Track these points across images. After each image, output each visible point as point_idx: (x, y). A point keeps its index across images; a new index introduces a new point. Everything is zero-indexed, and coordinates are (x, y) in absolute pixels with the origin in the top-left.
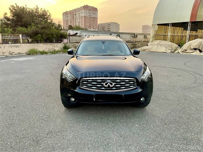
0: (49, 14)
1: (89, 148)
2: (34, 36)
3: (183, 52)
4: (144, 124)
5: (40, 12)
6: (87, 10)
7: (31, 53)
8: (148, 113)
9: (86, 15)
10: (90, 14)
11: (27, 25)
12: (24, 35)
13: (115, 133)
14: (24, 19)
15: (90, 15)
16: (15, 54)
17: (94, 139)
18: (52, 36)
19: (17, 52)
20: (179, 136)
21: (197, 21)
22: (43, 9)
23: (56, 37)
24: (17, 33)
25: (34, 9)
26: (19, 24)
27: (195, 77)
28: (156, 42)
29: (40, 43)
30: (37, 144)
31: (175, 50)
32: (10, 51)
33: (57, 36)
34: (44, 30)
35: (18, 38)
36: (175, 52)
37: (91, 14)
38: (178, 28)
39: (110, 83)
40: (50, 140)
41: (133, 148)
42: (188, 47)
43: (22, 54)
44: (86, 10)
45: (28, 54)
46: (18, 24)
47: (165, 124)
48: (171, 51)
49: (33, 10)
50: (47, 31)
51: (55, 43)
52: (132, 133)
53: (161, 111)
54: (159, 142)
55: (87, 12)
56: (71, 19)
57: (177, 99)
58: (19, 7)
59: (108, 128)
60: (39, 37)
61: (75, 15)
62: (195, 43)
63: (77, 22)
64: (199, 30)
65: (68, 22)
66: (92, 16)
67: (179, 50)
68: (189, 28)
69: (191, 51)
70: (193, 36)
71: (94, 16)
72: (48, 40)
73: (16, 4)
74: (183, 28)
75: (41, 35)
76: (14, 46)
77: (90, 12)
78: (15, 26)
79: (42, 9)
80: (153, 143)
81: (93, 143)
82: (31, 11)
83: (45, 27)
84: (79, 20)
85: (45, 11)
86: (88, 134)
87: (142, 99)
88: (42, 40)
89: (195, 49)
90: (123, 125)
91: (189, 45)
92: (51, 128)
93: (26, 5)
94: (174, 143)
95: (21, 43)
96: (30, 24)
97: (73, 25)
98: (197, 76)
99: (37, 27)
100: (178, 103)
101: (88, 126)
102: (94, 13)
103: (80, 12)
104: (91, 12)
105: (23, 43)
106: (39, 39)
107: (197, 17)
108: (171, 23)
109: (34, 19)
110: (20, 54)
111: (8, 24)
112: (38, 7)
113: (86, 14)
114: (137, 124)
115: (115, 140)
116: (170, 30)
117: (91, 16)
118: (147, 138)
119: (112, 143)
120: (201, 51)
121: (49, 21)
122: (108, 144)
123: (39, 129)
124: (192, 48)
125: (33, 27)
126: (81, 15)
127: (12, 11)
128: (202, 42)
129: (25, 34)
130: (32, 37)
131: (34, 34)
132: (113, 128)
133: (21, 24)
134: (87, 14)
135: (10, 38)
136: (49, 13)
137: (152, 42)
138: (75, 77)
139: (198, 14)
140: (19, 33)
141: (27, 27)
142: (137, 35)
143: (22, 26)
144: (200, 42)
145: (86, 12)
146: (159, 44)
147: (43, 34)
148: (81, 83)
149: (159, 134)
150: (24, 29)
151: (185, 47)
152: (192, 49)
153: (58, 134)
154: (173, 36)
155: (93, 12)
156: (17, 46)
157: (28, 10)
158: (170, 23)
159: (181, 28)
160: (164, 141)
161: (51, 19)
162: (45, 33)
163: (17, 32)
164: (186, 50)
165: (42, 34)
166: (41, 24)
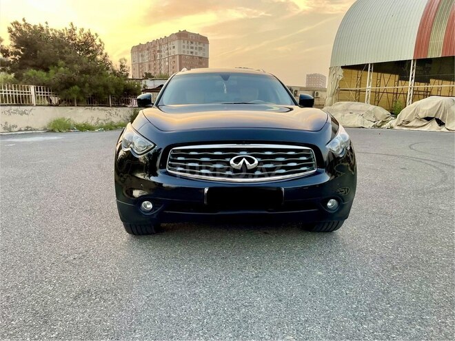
0: (98, 43)
1: (191, 332)
2: (63, 89)
3: (400, 125)
4: (337, 269)
5: (79, 37)
6: (186, 41)
7: (57, 127)
8: (345, 245)
9: (184, 52)
10: (192, 50)
11: (48, 65)
12: (40, 88)
13: (263, 291)
14: (40, 51)
15: (192, 52)
16: (19, 131)
17: (207, 308)
18: (104, 90)
19: (22, 125)
20: (436, 296)
21: (429, 57)
22: (86, 31)
23: (113, 92)
24: (25, 83)
25: (65, 32)
26: (31, 62)
27: (442, 171)
28: (340, 106)
29: (78, 106)
30: (46, 322)
31: (383, 122)
32: (6, 123)
33: (117, 90)
34: (88, 76)
35: (27, 94)
36: (385, 126)
37: (194, 50)
38: (386, 76)
39: (247, 158)
40: (83, 313)
41: (317, 330)
42: (412, 115)
43: (34, 130)
44: (182, 41)
45: (49, 131)
46: (27, 64)
47: (394, 268)
48: (374, 124)
49: (63, 34)
50: (94, 79)
51: (113, 106)
52: (309, 291)
53: (376, 239)
54: (385, 311)
55: (186, 45)
56: (150, 61)
57: (410, 215)
58: (32, 27)
59: (244, 279)
60: (74, 91)
61: (159, 51)
62: (427, 105)
63: (162, 67)
64: (432, 81)
65: (142, 66)
66: (196, 53)
67: (393, 122)
68: (412, 73)
69: (419, 124)
70: (420, 93)
71: (201, 55)
72: (96, 99)
73: (24, 20)
74: (397, 76)
75: (80, 87)
76: (17, 110)
77: (192, 45)
78: (20, 68)
79: (82, 30)
80: (371, 315)
81: (204, 318)
82: (57, 35)
83: (89, 70)
84: (167, 63)
85: (89, 34)
86: (189, 295)
87: (329, 204)
88: (81, 98)
89: (428, 119)
90: (282, 274)
91: (415, 111)
92: (89, 283)
93: (47, 23)
94: (427, 315)
95: (33, 105)
96: (55, 64)
97: (155, 73)
98: (445, 168)
99: (72, 69)
100: (414, 222)
101: (189, 277)
102: (200, 49)
103: (169, 46)
104: (194, 45)
105: (37, 105)
106: (75, 96)
107: (430, 49)
108: (371, 64)
109: (63, 51)
110: (31, 130)
111: (5, 62)
112: (74, 27)
113: (183, 49)
114: (320, 270)
115: (263, 310)
116: (370, 79)
117: (194, 55)
118: (353, 303)
119: (256, 317)
120: (441, 123)
121: (99, 57)
122: (247, 319)
123: (55, 285)
124: (422, 115)
125: (62, 68)
126: (172, 52)
127: (14, 35)
128: (444, 103)
129: (44, 84)
130: (58, 91)
131: (63, 86)
132: (256, 280)
133: (34, 63)
134: (186, 50)
135: (8, 92)
136: (100, 41)
137: (330, 105)
138: (153, 145)
139: (431, 42)
140: (29, 83)
141: (47, 70)
142: (296, 91)
143: (37, 67)
144: (438, 104)
145: (184, 47)
146: (347, 110)
147: (84, 85)
148: (170, 160)
149: (383, 293)
150: (41, 74)
151: (404, 114)
152: (421, 120)
153: (106, 296)
154: (376, 93)
155: (198, 46)
156: (24, 113)
157: (51, 32)
158: (369, 62)
159: (393, 76)
160: (400, 309)
161: (104, 54)
162: (90, 84)
163: (24, 80)
164: (408, 122)
165: (82, 85)
166: (81, 64)
